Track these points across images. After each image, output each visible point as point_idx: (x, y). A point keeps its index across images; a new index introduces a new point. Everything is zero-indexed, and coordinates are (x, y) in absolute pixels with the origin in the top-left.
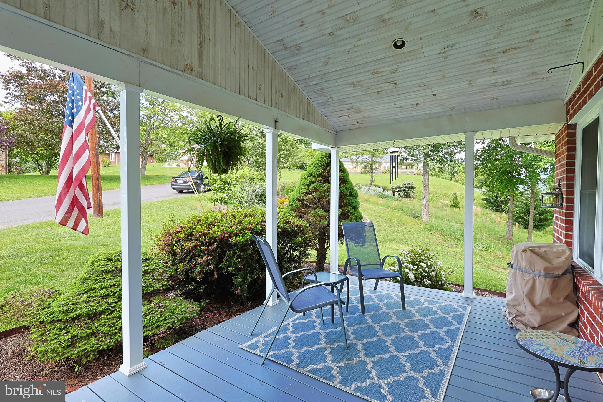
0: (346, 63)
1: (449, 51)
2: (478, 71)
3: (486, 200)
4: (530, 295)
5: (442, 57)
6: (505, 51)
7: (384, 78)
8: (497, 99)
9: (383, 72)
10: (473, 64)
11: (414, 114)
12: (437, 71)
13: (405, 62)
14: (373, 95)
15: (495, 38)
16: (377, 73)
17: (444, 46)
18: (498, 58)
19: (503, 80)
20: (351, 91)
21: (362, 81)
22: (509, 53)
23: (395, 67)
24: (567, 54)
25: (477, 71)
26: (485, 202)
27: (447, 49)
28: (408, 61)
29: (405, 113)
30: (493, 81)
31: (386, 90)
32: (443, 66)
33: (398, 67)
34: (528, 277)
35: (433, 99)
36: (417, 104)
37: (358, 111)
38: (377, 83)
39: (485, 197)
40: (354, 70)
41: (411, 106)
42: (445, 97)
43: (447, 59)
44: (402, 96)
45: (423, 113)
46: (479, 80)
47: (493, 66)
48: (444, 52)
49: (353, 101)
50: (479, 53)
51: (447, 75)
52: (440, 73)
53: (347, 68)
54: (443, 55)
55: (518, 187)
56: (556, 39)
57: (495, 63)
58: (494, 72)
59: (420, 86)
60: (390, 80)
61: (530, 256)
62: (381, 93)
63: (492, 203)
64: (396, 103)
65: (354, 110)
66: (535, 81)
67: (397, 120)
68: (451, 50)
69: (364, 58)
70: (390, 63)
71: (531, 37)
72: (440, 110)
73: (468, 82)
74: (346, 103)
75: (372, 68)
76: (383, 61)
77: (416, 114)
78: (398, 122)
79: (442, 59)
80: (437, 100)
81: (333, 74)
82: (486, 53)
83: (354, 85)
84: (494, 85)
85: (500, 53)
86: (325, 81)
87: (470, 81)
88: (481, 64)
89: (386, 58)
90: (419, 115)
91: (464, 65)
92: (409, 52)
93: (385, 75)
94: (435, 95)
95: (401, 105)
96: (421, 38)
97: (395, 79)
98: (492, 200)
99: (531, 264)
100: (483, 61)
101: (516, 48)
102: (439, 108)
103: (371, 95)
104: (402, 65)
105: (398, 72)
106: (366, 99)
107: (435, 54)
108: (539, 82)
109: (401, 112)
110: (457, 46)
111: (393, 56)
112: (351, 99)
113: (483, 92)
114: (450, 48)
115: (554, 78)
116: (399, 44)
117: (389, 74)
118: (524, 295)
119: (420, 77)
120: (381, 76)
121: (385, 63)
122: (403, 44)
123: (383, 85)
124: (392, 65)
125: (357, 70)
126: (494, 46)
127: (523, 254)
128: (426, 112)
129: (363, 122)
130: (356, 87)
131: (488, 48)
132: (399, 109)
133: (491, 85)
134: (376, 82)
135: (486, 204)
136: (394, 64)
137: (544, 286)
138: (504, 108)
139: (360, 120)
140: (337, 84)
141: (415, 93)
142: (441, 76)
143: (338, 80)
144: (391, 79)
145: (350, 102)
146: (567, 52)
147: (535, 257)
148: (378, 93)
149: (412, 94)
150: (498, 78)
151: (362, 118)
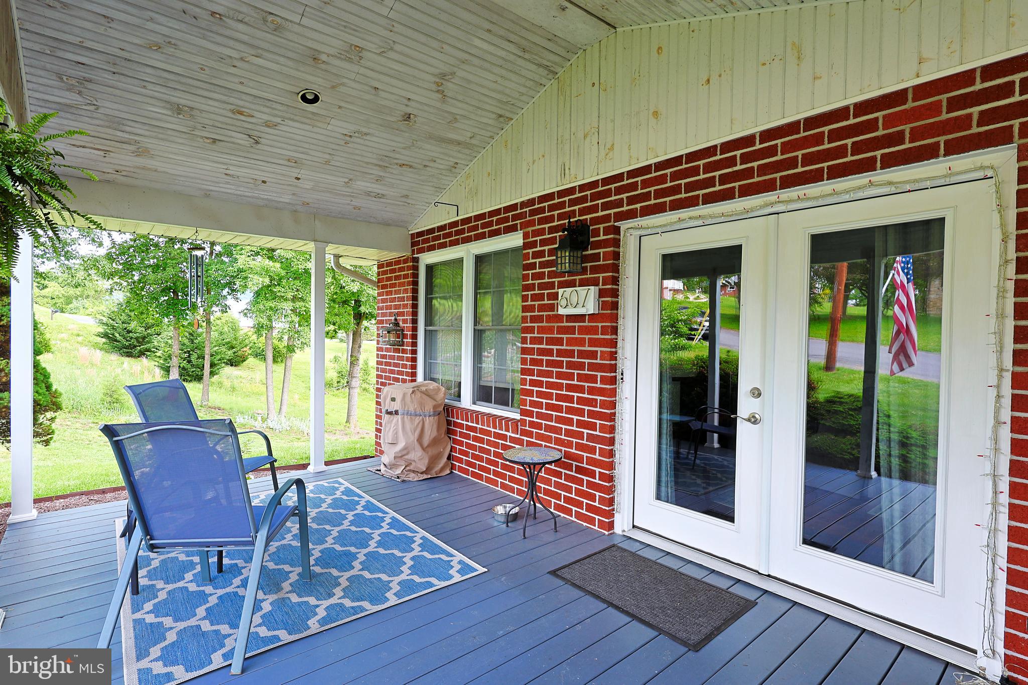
0: (199, 70)
1: (357, 137)
2: (366, 173)
3: (105, 335)
4: (420, 439)
5: (344, 140)
6: (401, 165)
7: (246, 125)
8: (359, 209)
9: (253, 116)
10: (367, 163)
11: (247, 194)
12: (325, 153)
13: (297, 121)
14: (201, 140)
15: (404, 148)
16: (241, 114)
17: (355, 130)
18: (392, 168)
19: (380, 192)
20: (160, 116)
21: (201, 111)
22: (404, 168)
23: (279, 120)
24: (437, 189)
25: (363, 172)
26: (104, 340)
27: (356, 134)
28: (302, 123)
29: (232, 187)
30: (370, 190)
31: (233, 143)
32: (337, 150)
33: (282, 122)
34: (417, 420)
35: (291, 183)
36: (264, 182)
37: (142, 152)
38: (228, 127)
39: (102, 331)
40: (203, 89)
41: (251, 181)
42: (308, 187)
43: (348, 145)
44: (252, 162)
45: (262, 196)
46: (358, 183)
47: (382, 174)
48: (351, 136)
49: (147, 133)
50: (380, 155)
51: (332, 163)
52: (327, 156)
53: (191, 78)
54: (348, 138)
55: (187, 315)
56: (440, 174)
57: (386, 172)
58: (379, 180)
59: (289, 160)
60: (251, 133)
61: (421, 397)
62: (221, 143)
63: (119, 342)
64: (231, 168)
65: (132, 148)
66: (402, 203)
67: (208, 193)
68: (359, 138)
69: (242, 83)
70: (276, 112)
71: (427, 164)
72: (287, 201)
73: (347, 180)
74: (128, 129)
75: (241, 103)
76: (267, 105)
77: (250, 194)
78: (207, 196)
79: (342, 143)
80: (296, 186)
81: (149, 70)
82: (387, 158)
83: (178, 110)
84: (368, 194)
85: (397, 164)
86: (115, 70)
87: (350, 180)
88: (375, 167)
89: (276, 102)
90: (253, 197)
91: (358, 160)
92: (313, 113)
93: (252, 123)
94: (298, 179)
95: (238, 174)
96: (340, 107)
97: (262, 135)
98: (117, 335)
99: (422, 405)
100: (377, 165)
101: (411, 167)
102: (290, 197)
103: (199, 139)
104: (291, 123)
105: (275, 129)
106: (181, 141)
107: (340, 133)
108: (404, 205)
109: (228, 183)
110: (368, 137)
111: (288, 105)
112: (146, 128)
113: (353, 196)
114: (360, 135)
115: (416, 207)
116: (310, 97)
117: (258, 125)
118: (416, 440)
119: (300, 149)
120: (243, 121)
121: (268, 107)
122: (316, 99)
123: (234, 134)
124: (276, 116)
125: (211, 91)
126: (397, 156)
127: (413, 396)
128: (266, 197)
129: (130, 174)
130: (179, 114)
131: (392, 155)
132: (228, 177)
133: (365, 193)
134: (229, 124)
135: (104, 344)
136: (279, 117)
137: (433, 425)
138: (359, 221)
139: (124, 168)
140: (143, 91)
141: (274, 166)
142: (326, 160)
143: (150, 86)
144: (256, 133)
145: (140, 131)
146: (438, 188)
147: (424, 396)
148: (215, 141)
149: (269, 165)
150: (377, 188)
151: (134, 167)
